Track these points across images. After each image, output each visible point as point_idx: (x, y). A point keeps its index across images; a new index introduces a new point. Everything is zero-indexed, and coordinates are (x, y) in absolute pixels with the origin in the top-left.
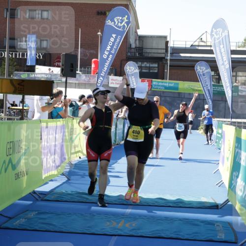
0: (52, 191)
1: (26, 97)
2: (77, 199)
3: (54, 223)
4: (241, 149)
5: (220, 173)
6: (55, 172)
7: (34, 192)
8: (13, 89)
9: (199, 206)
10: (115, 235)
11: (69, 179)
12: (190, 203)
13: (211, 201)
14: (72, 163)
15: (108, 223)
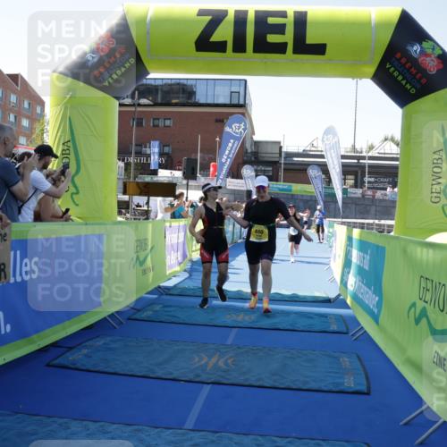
0: (175, 286)
1: (151, 198)
4: (352, 247)
5: (331, 270)
6: (178, 268)
7: (159, 287)
8: (139, 191)
9: (312, 300)
10: (235, 327)
11: (191, 275)
12: (305, 297)
13: (324, 295)
14: (194, 260)
15: (229, 316)
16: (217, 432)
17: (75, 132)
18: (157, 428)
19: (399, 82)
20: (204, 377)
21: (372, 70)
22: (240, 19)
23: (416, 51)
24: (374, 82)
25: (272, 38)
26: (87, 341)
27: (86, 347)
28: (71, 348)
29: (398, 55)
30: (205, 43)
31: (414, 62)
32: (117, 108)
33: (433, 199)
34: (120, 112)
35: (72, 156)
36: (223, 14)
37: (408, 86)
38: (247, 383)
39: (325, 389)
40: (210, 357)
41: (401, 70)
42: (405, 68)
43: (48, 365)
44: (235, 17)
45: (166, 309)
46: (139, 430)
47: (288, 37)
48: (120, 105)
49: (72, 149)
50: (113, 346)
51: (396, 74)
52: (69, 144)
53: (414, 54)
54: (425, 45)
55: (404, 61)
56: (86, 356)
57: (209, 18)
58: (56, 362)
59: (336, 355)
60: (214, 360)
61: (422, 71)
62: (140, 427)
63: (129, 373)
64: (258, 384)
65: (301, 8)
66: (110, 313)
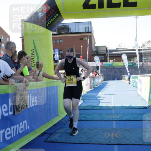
2: (91, 108)
3: (88, 117)
9: (139, 108)
10: (114, 121)
11: (84, 101)
12: (135, 107)
13: (142, 106)
15: (109, 117)
17: (36, 46)
20: (113, 142)
26: (56, 131)
27: (57, 133)
28: (51, 134)
32: (51, 36)
34: (53, 37)
35: (35, 56)
38: (132, 144)
40: (111, 134)
43: (45, 142)
45: (82, 115)
48: (53, 35)
49: (35, 53)
52: (34, 51)
56: (59, 136)
58: (47, 140)
60: (112, 135)
63: (81, 143)
64: (136, 144)
66: (62, 118)
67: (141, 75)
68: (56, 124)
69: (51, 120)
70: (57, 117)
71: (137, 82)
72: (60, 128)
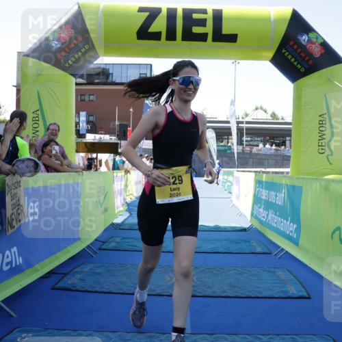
0: (123, 222)
6: (122, 209)
7: (113, 224)
8: (86, 150)
11: (131, 214)
12: (225, 228)
13: (239, 226)
14: (128, 202)
16: (213, 334)
17: (43, 103)
18: (164, 334)
19: (292, 63)
21: (271, 54)
22: (172, 15)
23: (304, 40)
24: (272, 63)
25: (196, 30)
26: (74, 269)
27: (77, 273)
28: (65, 274)
29: (291, 43)
30: (144, 33)
31: (303, 47)
32: (74, 87)
33: (320, 151)
34: (76, 90)
35: (41, 122)
36: (158, 11)
37: (299, 66)
38: (215, 295)
39: (276, 296)
41: (294, 54)
42: (297, 53)
43: (53, 289)
44: (168, 13)
45: (126, 240)
46: (151, 337)
47: (209, 29)
48: (77, 84)
49: (40, 116)
50: (98, 271)
51: (290, 57)
52: (38, 112)
53: (303, 43)
54: (311, 35)
55: (295, 47)
56: (80, 279)
57: (147, 14)
58: (58, 286)
59: (272, 270)
61: (310, 54)
62: (152, 334)
64: (224, 295)
65: (218, 7)
66: (86, 245)
67: (239, 169)
68: (75, 255)
69: (66, 247)
70: (78, 243)
71: (230, 182)
72: (82, 264)
